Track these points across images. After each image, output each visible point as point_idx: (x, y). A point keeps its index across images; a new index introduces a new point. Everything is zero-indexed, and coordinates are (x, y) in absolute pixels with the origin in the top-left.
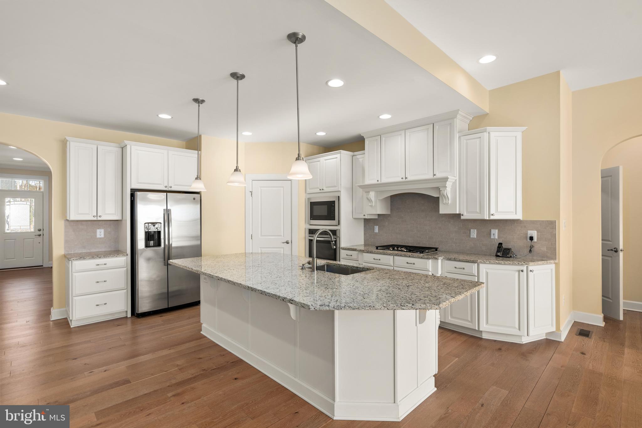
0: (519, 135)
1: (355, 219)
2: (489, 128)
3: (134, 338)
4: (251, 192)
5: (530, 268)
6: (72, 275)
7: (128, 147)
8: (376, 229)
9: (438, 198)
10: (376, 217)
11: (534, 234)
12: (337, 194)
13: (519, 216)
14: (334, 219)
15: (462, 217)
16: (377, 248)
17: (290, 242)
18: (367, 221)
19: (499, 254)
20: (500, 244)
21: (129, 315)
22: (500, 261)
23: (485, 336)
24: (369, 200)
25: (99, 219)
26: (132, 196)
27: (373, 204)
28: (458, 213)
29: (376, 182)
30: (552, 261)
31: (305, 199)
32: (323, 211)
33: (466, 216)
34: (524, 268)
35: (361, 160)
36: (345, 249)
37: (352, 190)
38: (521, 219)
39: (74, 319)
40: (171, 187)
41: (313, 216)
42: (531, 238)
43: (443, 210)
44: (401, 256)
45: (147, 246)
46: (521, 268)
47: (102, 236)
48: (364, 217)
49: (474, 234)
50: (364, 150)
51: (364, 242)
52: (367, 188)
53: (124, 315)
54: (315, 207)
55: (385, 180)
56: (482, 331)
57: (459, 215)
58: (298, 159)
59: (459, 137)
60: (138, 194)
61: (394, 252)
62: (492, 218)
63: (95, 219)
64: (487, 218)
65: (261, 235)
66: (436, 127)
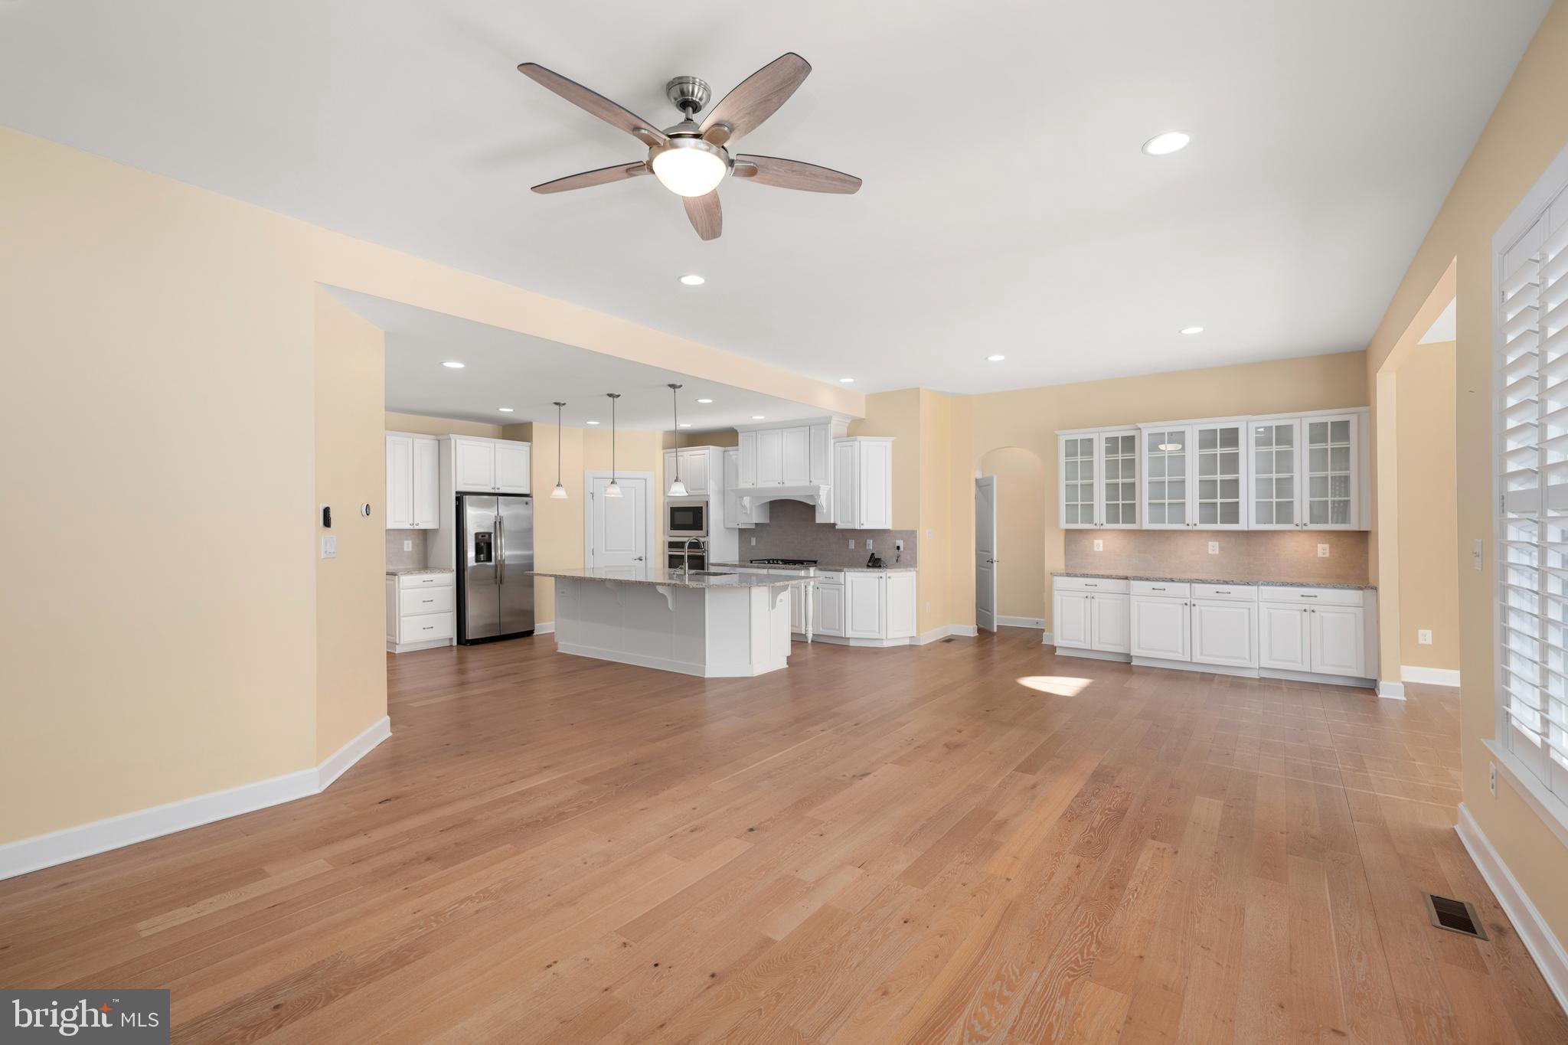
0: (889, 445)
1: (728, 528)
2: (859, 438)
3: (462, 672)
4: (593, 494)
5: (889, 575)
6: (399, 592)
7: (453, 441)
8: (754, 542)
9: (814, 506)
10: (753, 527)
11: (900, 543)
12: (705, 499)
13: (889, 526)
14: (701, 528)
15: (837, 527)
16: (751, 562)
17: (644, 558)
18: (742, 531)
19: (870, 564)
20: (873, 554)
21: (455, 643)
22: (871, 569)
23: (852, 643)
24: (744, 507)
25: (416, 527)
26: (458, 499)
27: (748, 512)
28: (832, 522)
29: (752, 486)
30: (912, 569)
31: (664, 503)
32: (688, 519)
33: (840, 526)
34: (883, 575)
35: (734, 457)
36: (713, 565)
37: (723, 493)
38: (891, 528)
39: (402, 642)
40: (498, 489)
41: (674, 526)
42: (898, 548)
43: (819, 519)
44: (775, 568)
45: (477, 560)
46: (881, 575)
47: (410, 549)
48: (738, 527)
49: (852, 545)
50: (737, 445)
51: (739, 558)
52: (741, 494)
53: (447, 644)
54: (677, 514)
55: (761, 485)
56: (849, 638)
57: (834, 525)
58: (676, 480)
59: (834, 444)
60: (467, 498)
61: (769, 565)
62: (862, 528)
63: (412, 527)
64: (857, 527)
65: (606, 550)
66: (812, 431)
